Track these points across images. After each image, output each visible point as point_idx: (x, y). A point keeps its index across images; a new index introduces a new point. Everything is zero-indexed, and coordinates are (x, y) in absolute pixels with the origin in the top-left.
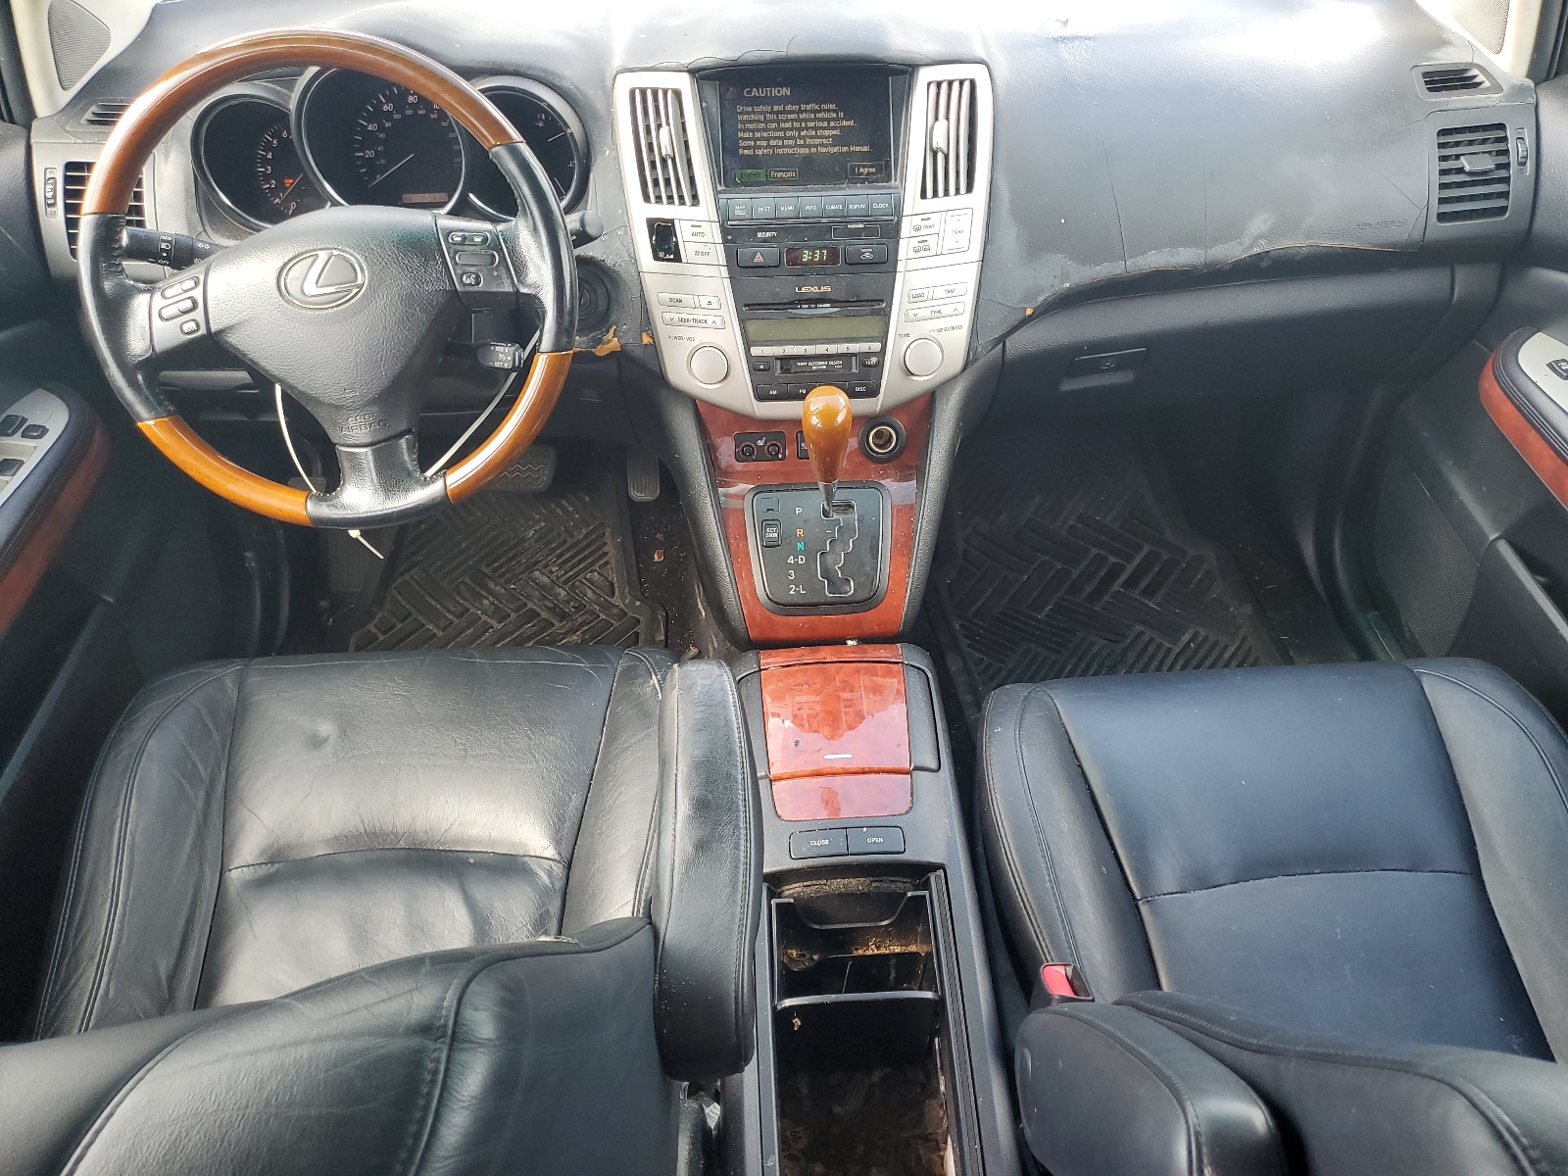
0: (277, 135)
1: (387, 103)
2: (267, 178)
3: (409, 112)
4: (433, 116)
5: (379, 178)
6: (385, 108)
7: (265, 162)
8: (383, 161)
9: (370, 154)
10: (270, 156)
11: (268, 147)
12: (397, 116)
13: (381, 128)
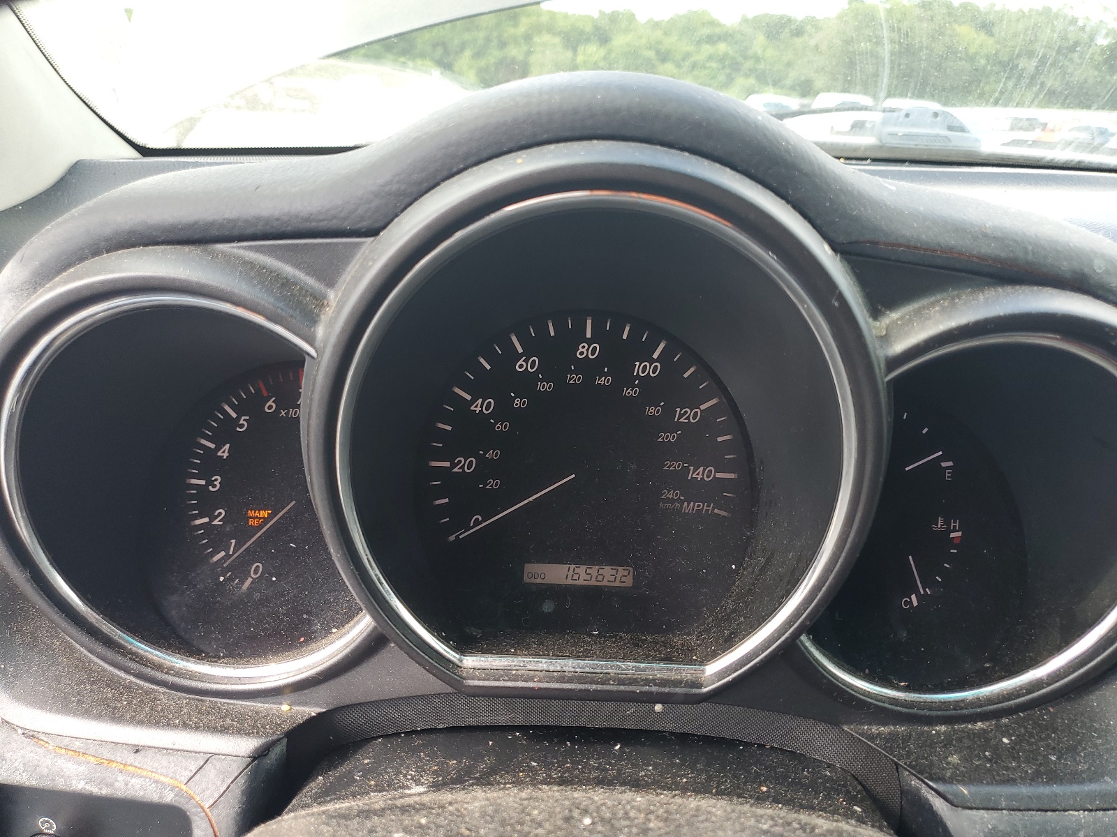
0: (251, 406)
1: (527, 354)
2: (207, 503)
3: (575, 379)
4: (629, 392)
5: (479, 523)
6: (521, 366)
7: (210, 465)
8: (493, 484)
9: (465, 465)
10: (224, 452)
11: (225, 432)
12: (545, 386)
13: (504, 410)
